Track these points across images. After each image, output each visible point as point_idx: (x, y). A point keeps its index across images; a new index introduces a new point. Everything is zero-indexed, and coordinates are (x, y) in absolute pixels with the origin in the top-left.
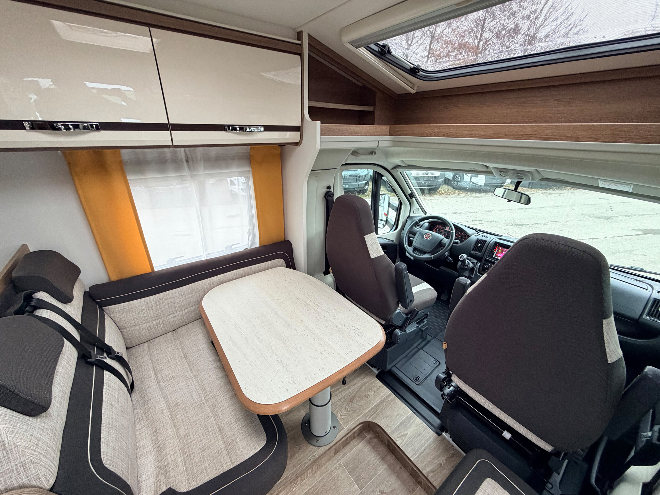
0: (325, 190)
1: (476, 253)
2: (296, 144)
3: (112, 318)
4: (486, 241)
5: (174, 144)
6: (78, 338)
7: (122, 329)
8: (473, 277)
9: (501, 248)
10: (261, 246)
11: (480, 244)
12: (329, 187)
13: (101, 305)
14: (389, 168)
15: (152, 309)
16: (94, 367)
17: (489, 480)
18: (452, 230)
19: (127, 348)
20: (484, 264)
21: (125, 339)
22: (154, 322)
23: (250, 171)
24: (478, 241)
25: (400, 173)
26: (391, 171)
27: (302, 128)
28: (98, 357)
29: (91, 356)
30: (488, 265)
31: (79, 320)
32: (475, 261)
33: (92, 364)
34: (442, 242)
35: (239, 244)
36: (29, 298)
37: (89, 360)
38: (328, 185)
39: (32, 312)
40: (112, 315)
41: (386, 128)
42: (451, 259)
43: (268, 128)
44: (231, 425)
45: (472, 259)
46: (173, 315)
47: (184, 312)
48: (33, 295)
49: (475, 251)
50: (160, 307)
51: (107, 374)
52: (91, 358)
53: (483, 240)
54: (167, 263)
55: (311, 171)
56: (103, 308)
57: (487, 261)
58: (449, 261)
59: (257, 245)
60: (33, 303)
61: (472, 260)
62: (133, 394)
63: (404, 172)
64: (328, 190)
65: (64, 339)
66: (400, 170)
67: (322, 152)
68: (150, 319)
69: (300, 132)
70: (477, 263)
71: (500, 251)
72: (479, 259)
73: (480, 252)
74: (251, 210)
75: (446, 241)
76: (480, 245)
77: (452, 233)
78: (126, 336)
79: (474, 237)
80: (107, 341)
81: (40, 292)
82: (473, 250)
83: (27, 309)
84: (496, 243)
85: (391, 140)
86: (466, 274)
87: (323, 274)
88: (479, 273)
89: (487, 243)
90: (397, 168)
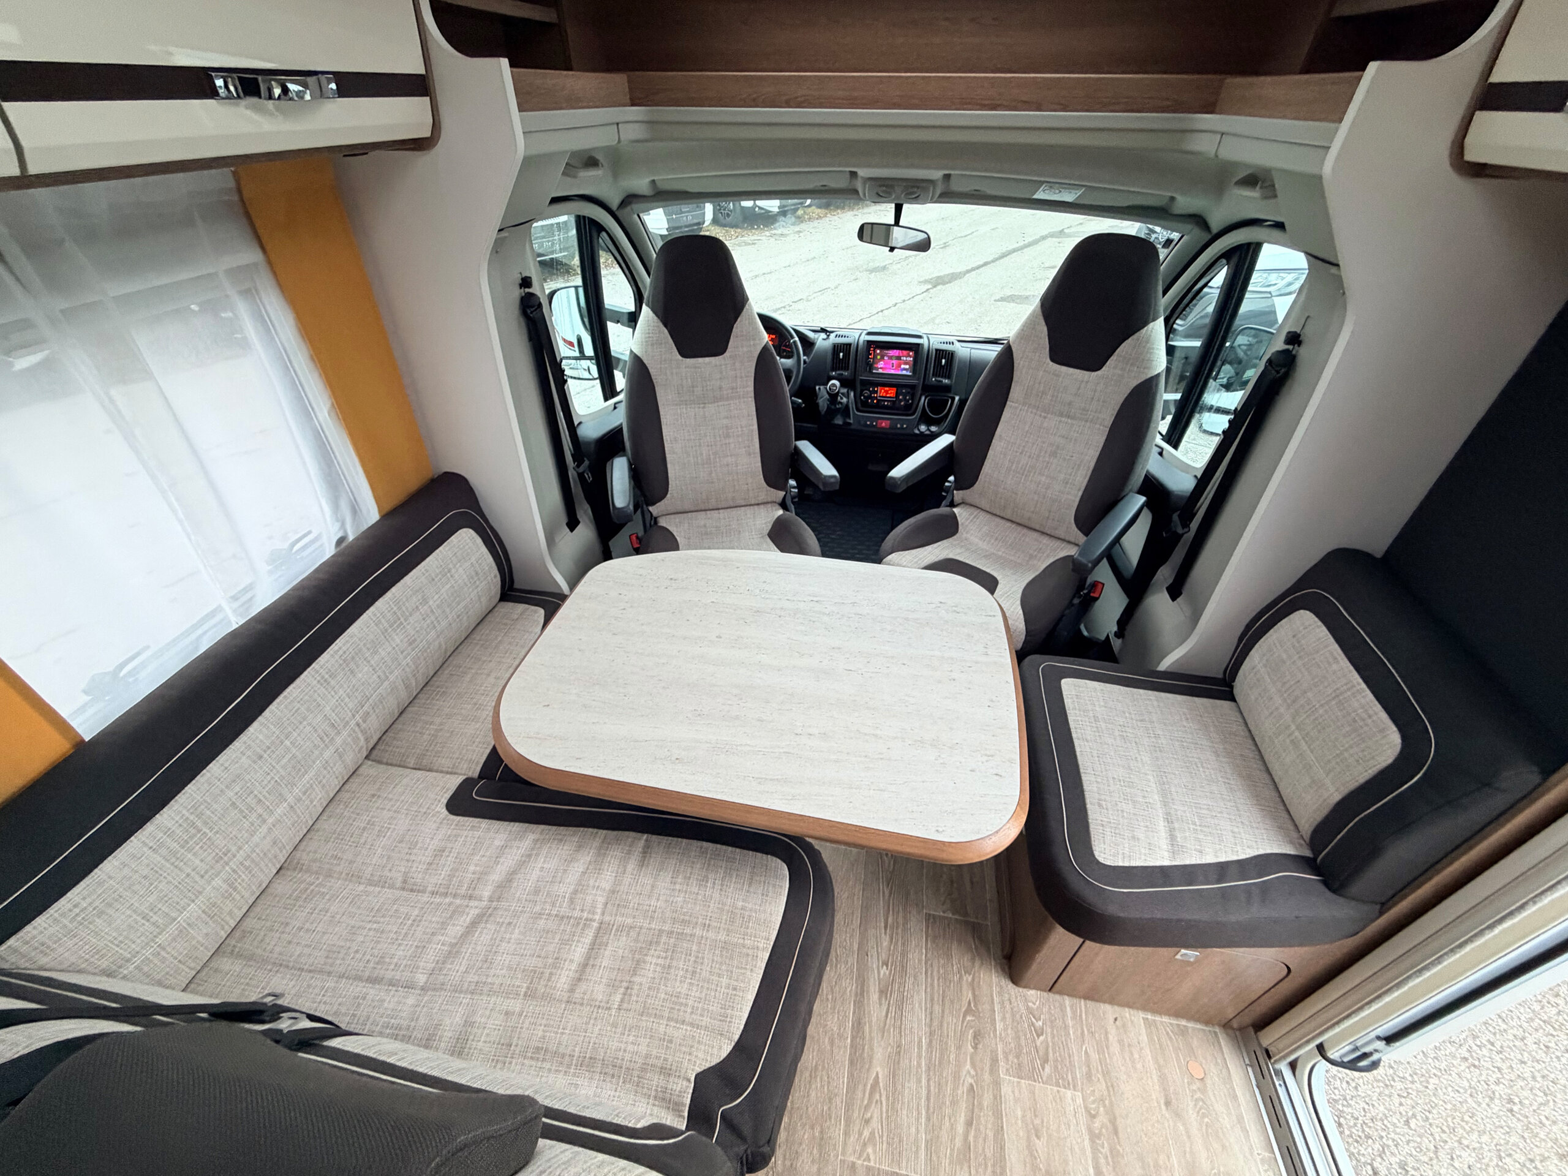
0: (517, 293)
1: (839, 374)
2: (418, 145)
4: (850, 345)
5: (33, 169)
8: (851, 421)
9: (878, 352)
10: (384, 517)
11: (841, 355)
12: (525, 281)
14: (614, 203)
17: (1064, 681)
18: (792, 337)
20: (862, 391)
24: (837, 348)
25: (638, 216)
26: (618, 214)
27: (430, 83)
30: (869, 391)
32: (845, 390)
41: (619, 81)
43: (345, 85)
49: (835, 370)
53: (844, 344)
55: (499, 231)
57: (866, 384)
59: (372, 515)
64: (524, 290)
66: (636, 208)
67: (529, 162)
69: (427, 98)
70: (847, 392)
71: (879, 357)
73: (846, 368)
76: (843, 356)
77: (795, 342)
79: (822, 342)
82: (833, 370)
84: (869, 343)
85: (640, 118)
86: (839, 421)
87: (568, 530)
88: (858, 410)
89: (853, 349)
90: (630, 203)
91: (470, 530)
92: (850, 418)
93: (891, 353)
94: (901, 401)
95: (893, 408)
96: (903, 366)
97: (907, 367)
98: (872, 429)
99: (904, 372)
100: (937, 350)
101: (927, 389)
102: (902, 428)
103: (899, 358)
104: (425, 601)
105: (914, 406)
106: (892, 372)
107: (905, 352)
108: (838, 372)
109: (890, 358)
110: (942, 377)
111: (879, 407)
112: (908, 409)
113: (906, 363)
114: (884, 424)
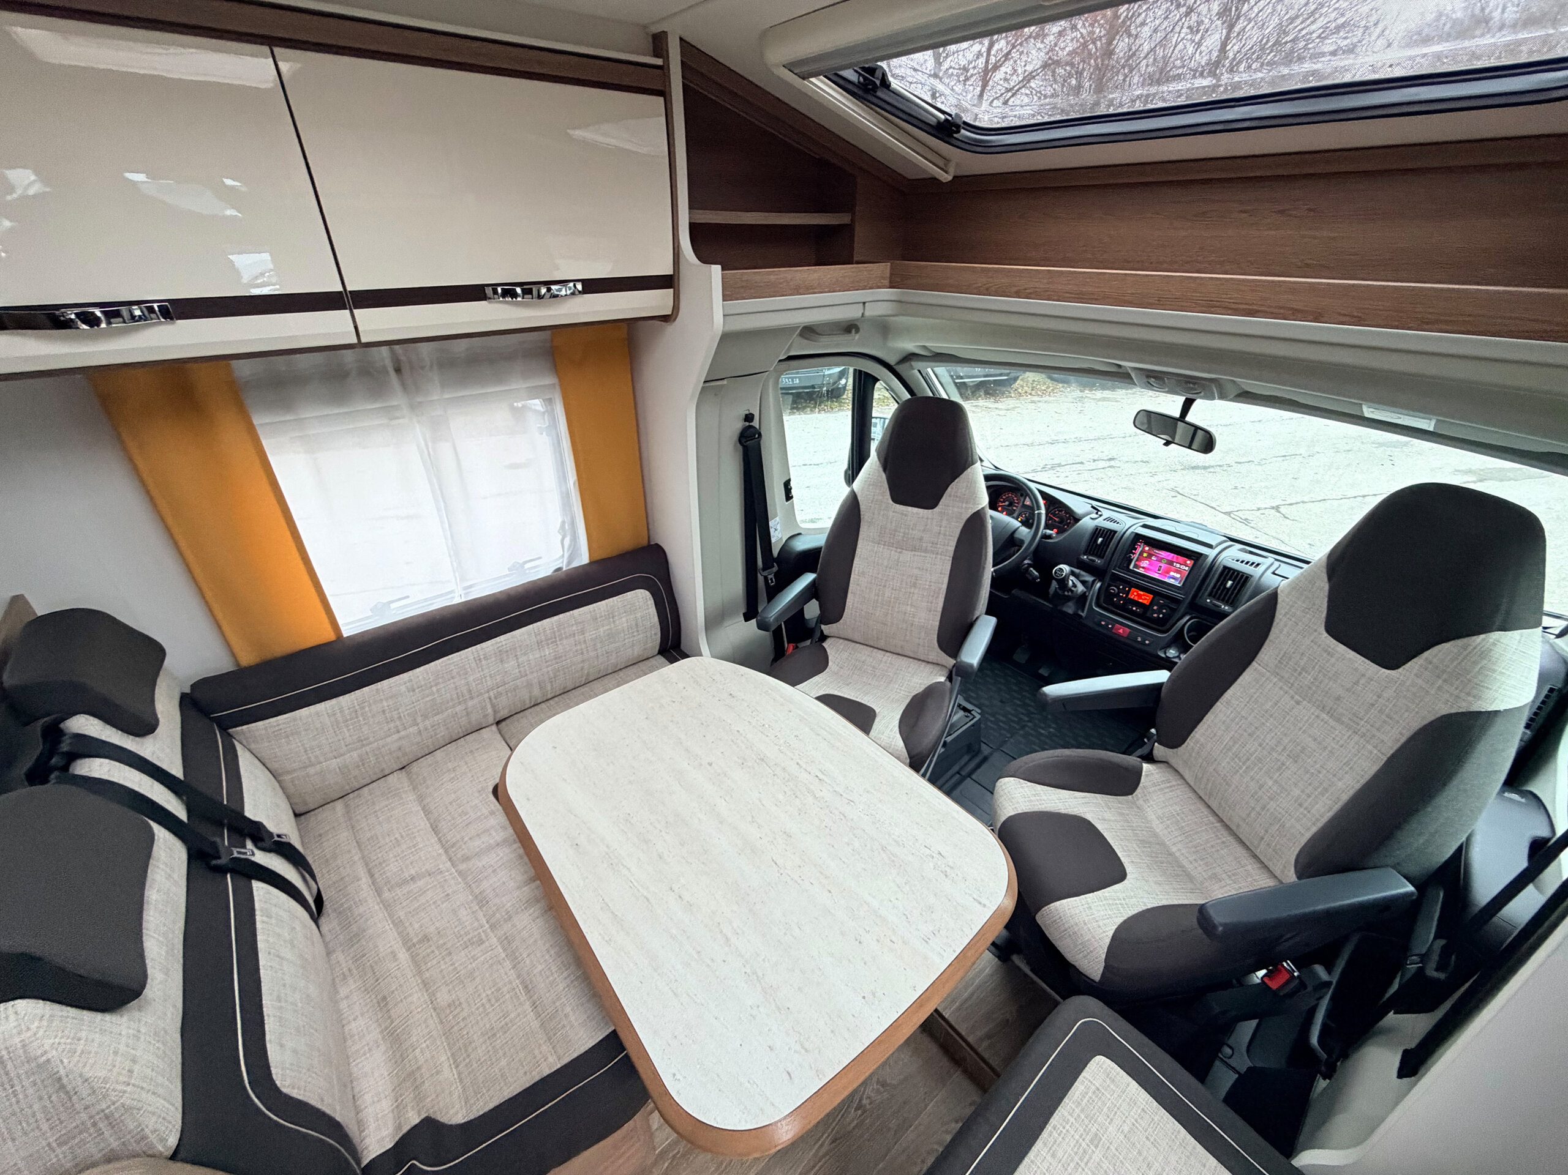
0: (739, 425)
1: (1090, 560)
2: (665, 319)
3: (254, 752)
4: (1115, 532)
5: (364, 340)
6: (181, 813)
7: (280, 775)
8: (1084, 614)
9: (1147, 548)
10: (591, 563)
11: (1100, 539)
12: (749, 418)
13: (226, 725)
14: (892, 360)
15: (347, 726)
16: (229, 876)
17: (1100, 1059)
18: (1039, 508)
19: (297, 815)
20: (1109, 585)
21: (288, 797)
22: (355, 754)
23: (554, 385)
24: (1098, 532)
25: (919, 371)
26: (898, 368)
27: (676, 280)
28: (235, 852)
29: (218, 852)
30: (1118, 588)
31: (176, 770)
32: (1089, 578)
33: (222, 871)
34: (1017, 535)
35: (540, 558)
36: (54, 733)
37: (214, 862)
38: (747, 412)
39: (65, 768)
40: (253, 746)
41: (882, 269)
42: (1036, 573)
43: (592, 286)
44: (551, 978)
45: (1083, 573)
46: (396, 737)
47: (421, 726)
48: (62, 726)
49: (1090, 554)
50: (364, 719)
51: (260, 889)
52: (219, 858)
53: (1109, 530)
54: (370, 614)
55: (705, 382)
56: (230, 730)
57: (1116, 579)
58: (1030, 578)
59: (584, 559)
60: (65, 747)
61: (1083, 576)
62: (323, 921)
63: (929, 370)
64: (747, 424)
65: (152, 823)
66: (918, 365)
67: (726, 338)
68: (345, 748)
69: (672, 290)
70: (1094, 582)
71: (1145, 555)
72: (1098, 573)
73: (1100, 557)
74: (563, 478)
75: (1024, 532)
76: (1102, 542)
77: (1039, 514)
78: (291, 790)
79: (1088, 523)
80: (250, 812)
81: (78, 716)
82: (1085, 554)
83: (54, 760)
84: (1138, 538)
85: (893, 298)
86: (1070, 608)
87: (743, 618)
88: (1098, 605)
89: (1117, 536)
90: (910, 360)
91: (647, 592)
92: (1083, 612)
93: (1163, 554)
94: (1154, 612)
95: (1143, 615)
96: (1172, 574)
97: (1178, 576)
98: (1105, 632)
99: (1172, 581)
100: (1225, 568)
101: (1195, 607)
102: (1143, 643)
103: (1171, 563)
104: (583, 632)
105: (1171, 622)
106: (1156, 576)
107: (1181, 559)
108: (1090, 557)
109: (1160, 560)
110: (1223, 600)
111: (1125, 608)
112: (1161, 625)
113: (1177, 571)
114: (1121, 631)
